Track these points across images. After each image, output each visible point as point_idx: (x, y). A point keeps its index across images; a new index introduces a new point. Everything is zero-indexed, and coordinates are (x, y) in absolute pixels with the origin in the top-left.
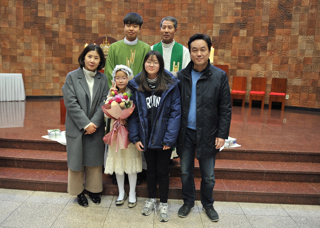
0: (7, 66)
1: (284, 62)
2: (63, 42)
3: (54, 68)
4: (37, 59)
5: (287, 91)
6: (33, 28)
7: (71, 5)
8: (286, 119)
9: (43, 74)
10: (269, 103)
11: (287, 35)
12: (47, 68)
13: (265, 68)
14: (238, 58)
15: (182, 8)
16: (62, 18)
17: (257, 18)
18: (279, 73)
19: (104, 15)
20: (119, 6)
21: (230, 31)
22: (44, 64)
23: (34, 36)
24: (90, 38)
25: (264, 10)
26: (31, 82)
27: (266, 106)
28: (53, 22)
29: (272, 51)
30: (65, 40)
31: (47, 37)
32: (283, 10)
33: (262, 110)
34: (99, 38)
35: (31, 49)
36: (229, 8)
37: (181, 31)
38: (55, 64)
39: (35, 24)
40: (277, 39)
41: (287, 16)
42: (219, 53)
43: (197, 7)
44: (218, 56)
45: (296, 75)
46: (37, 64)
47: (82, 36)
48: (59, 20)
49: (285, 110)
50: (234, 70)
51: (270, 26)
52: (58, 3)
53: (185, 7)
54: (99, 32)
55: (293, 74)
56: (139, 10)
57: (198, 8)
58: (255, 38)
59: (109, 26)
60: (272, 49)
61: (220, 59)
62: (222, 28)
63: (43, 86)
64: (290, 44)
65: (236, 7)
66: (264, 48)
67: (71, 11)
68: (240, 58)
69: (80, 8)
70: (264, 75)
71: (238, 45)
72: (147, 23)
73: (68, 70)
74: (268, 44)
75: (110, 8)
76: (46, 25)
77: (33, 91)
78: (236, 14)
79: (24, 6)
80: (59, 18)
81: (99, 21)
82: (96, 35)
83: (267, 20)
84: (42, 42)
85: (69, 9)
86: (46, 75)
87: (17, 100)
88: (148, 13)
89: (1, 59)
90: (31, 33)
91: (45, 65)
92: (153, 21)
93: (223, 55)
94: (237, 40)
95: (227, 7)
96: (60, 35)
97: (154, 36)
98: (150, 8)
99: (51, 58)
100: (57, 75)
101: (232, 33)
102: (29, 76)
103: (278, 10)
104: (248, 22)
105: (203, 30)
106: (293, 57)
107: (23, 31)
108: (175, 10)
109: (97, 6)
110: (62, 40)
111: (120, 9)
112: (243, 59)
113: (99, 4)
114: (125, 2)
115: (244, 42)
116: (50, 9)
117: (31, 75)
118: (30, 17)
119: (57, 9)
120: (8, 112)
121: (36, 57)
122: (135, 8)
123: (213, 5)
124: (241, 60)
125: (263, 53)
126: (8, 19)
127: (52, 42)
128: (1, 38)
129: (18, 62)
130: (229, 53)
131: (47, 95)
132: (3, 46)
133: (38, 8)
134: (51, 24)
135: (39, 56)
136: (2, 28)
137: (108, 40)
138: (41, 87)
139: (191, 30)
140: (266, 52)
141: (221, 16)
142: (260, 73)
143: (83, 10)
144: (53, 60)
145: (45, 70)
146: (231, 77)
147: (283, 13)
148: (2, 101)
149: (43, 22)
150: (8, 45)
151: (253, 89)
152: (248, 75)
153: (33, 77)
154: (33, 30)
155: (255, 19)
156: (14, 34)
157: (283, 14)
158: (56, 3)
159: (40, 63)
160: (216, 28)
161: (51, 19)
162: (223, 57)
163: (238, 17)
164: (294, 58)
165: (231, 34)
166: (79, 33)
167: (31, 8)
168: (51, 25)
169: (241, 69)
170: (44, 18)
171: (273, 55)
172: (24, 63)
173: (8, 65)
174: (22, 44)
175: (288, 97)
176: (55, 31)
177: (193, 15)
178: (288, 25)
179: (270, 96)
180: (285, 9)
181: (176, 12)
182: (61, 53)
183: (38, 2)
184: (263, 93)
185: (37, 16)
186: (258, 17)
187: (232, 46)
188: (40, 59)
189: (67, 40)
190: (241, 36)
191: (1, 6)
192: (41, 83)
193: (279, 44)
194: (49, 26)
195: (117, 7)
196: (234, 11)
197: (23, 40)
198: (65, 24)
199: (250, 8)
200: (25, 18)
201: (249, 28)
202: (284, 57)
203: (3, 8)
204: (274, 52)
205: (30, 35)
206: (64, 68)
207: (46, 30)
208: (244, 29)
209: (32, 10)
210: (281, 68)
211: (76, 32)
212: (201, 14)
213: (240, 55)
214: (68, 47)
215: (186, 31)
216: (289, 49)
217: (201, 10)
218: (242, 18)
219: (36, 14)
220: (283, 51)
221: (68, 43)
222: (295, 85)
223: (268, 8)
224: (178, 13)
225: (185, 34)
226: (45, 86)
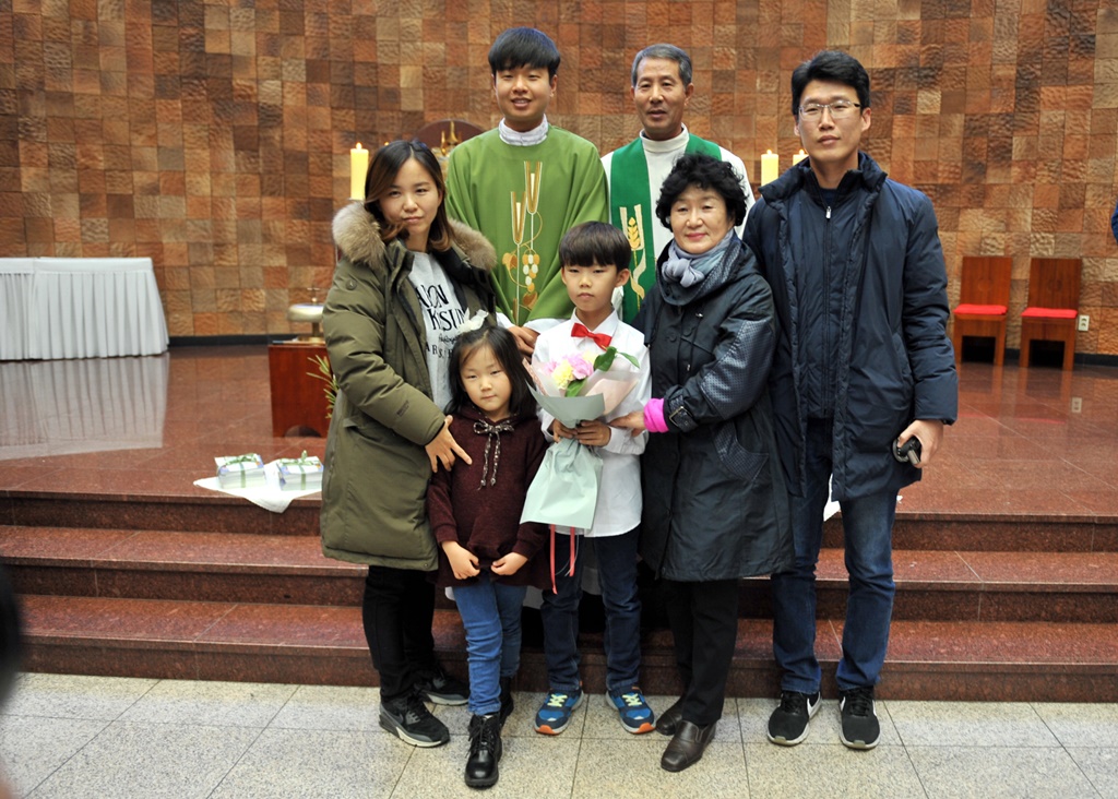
0: (97, 231)
1: (1071, 201)
2: (297, 142)
3: (267, 238)
4: (206, 207)
5: (1081, 302)
6: (191, 95)
7: (325, 11)
8: (1080, 400)
9: (231, 259)
10: (1022, 344)
11: (1080, 106)
13: (1007, 225)
15: (716, 16)
16: (292, 58)
17: (975, 48)
18: (1053, 241)
19: (441, 46)
20: (493, 12)
21: (885, 97)
22: (234, 224)
23: (195, 125)
24: (396, 128)
25: (1000, 20)
26: (186, 286)
27: (1012, 357)
28: (260, 73)
29: (1027, 164)
30: (306, 137)
31: (241, 127)
32: (1063, 22)
33: (998, 370)
34: (427, 125)
35: (185, 172)
36: (880, 15)
37: (714, 100)
39: (196, 82)
40: (1046, 121)
41: (1078, 42)
43: (767, 15)
46: (208, 223)
47: (366, 121)
48: (281, 66)
49: (1075, 369)
51: (1019, 76)
52: (276, 5)
53: (727, 15)
54: (425, 107)
55: (1103, 243)
56: (565, 27)
57: (770, 16)
58: (970, 118)
59: (461, 83)
60: (1030, 158)
63: (230, 302)
65: (901, 11)
66: (1002, 154)
67: (325, 31)
69: (355, 21)
70: (1005, 250)
71: (912, 145)
72: (594, 72)
73: (317, 241)
74: (1014, 139)
75: (464, 19)
76: (234, 83)
77: (194, 320)
78: (904, 35)
79: (156, 15)
80: (282, 59)
81: (424, 67)
82: (417, 117)
83: (1012, 57)
84: (221, 144)
85: (317, 25)
86: (239, 261)
87: (135, 353)
88: (597, 35)
89: (77, 207)
90: (184, 114)
91: (237, 227)
92: (615, 63)
94: (910, 127)
95: (872, 12)
96: (286, 118)
97: (622, 117)
98: (603, 17)
99: (256, 200)
100: (280, 261)
101: (890, 101)
102: (180, 267)
103: (1048, 20)
104: (946, 64)
106: (1100, 185)
107: (154, 108)
108: (691, 25)
109: (418, 15)
110: (296, 136)
111: (499, 22)
113: (422, 7)
115: (934, 132)
116: (248, 28)
117: (186, 264)
118: (177, 57)
119: (274, 26)
120: (105, 394)
121: (203, 197)
122: (550, 18)
123: (824, 6)
125: (999, 171)
126: (98, 64)
127: (258, 145)
128: (76, 133)
129: (137, 216)
131: (247, 333)
132: (83, 160)
133: (206, 22)
134: (252, 80)
135: (215, 194)
136: (76, 98)
137: (460, 133)
138: (224, 303)
139: (751, 95)
140: (1010, 166)
141: (852, 43)
142: (988, 241)
143: (368, 28)
144: (264, 207)
145: (234, 243)
147: (1065, 30)
148: (81, 356)
149: (225, 74)
150: (101, 158)
151: (967, 297)
153: (192, 269)
154: (189, 104)
155: (970, 52)
156: (121, 118)
157: (1064, 32)
158: (270, 5)
159: (216, 220)
161: (253, 62)
163: (910, 47)
164: (1105, 186)
165: (887, 107)
166: (355, 109)
167: (181, 25)
168: (253, 84)
170: (227, 60)
171: (1034, 178)
172: (160, 220)
173: (101, 229)
174: (149, 154)
175: (1087, 323)
176: (270, 106)
177: (755, 41)
178: (1084, 74)
179: (1024, 321)
180: (1071, 15)
181: (696, 31)
182: (291, 184)
183: (205, 1)
184: (1000, 309)
185: (203, 52)
186: (980, 45)
187: (891, 147)
188: (215, 205)
189: (312, 137)
190: (923, 112)
191: (71, 17)
192: (224, 292)
193: (1052, 139)
194: (245, 86)
195: (486, 17)
196: (895, 24)
197: (153, 137)
198: (304, 79)
199: (952, 13)
200: (158, 60)
201: (948, 84)
202: (1069, 185)
203: (78, 26)
204: (1035, 167)
205: (181, 118)
206: (302, 234)
207: (235, 100)
208: (933, 88)
209: (182, 31)
210: (1062, 221)
211: (343, 108)
212: (781, 37)
213: (919, 179)
214: (318, 160)
215: (731, 98)
216: (1087, 155)
217: (781, 24)
218: (924, 49)
219: (198, 43)
220: (1067, 163)
221: (315, 145)
222: (1109, 280)
223: (1012, 14)
224: (703, 34)
225: (727, 108)
226: (237, 300)
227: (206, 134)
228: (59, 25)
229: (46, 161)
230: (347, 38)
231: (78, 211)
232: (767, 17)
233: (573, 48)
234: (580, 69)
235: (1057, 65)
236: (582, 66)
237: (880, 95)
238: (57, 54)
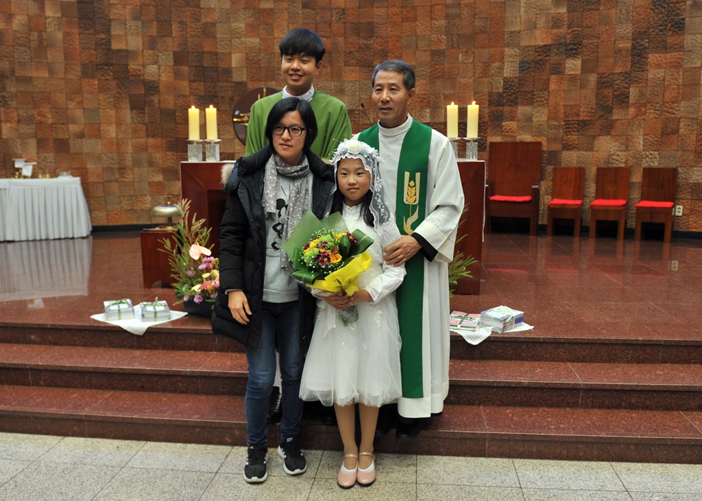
0: (48, 161)
1: (669, 130)
2: (168, 103)
3: (151, 164)
4: (113, 145)
5: (679, 196)
6: (103, 76)
7: (185, 21)
8: (677, 262)
9: (129, 177)
10: (636, 225)
11: (675, 66)
12: (136, 163)
13: (627, 146)
14: (565, 125)
15: (432, 14)
16: (165, 50)
17: (604, 30)
18: (658, 156)
19: (257, 40)
20: (290, 17)
21: (544, 64)
22: (130, 155)
23: (106, 94)
24: (230, 93)
25: (620, 10)
26: (102, 195)
27: (629, 234)
28: (145, 61)
29: (640, 106)
30: (174, 100)
31: (134, 95)
32: (663, 10)
33: (620, 243)
34: (249, 91)
35: (100, 124)
36: (540, 10)
37: (432, 69)
38: (154, 153)
39: (106, 68)
40: (652, 76)
41: (673, 23)
42: (519, 115)
43: (465, 12)
44: (518, 121)
45: (699, 160)
46: (115, 155)
47: (211, 89)
48: (158, 56)
50: (556, 151)
51: (634, 47)
52: (155, 18)
53: (440, 13)
54: (247, 79)
55: (692, 157)
57: (468, 14)
58: (601, 76)
59: (270, 63)
60: (641, 102)
61: (521, 128)
62: (526, 57)
63: (129, 204)
64: (681, 87)
65: (554, 7)
66: (623, 99)
68: (568, 124)
69: (203, 26)
70: (625, 163)
71: (563, 95)
72: (354, 53)
74: (631, 89)
75: (271, 22)
76: (129, 68)
77: (107, 215)
78: (556, 22)
80: (158, 51)
81: (247, 54)
82: (243, 85)
83: (628, 35)
84: (122, 105)
85: (180, 29)
86: (134, 179)
87: (71, 236)
88: (356, 30)
89: (35, 147)
90: (99, 88)
91: (132, 157)
92: (367, 47)
93: (530, 119)
94: (561, 83)
95: (535, 8)
96: (161, 88)
98: (360, 18)
99: (144, 140)
100: (159, 178)
101: (548, 66)
102: (98, 183)
103: (652, 9)
104: (584, 41)
105: (480, 65)
106: (689, 118)
107: (81, 85)
108: (416, 20)
109: (242, 21)
110: (168, 99)
111: (294, 23)
112: (575, 126)
113: (245, 16)
114: (303, 8)
115: (576, 86)
116: (137, 34)
117: (102, 181)
118: (94, 52)
119: (154, 31)
120: (53, 262)
121: (112, 139)
123: (503, 5)
124: (570, 130)
125: (621, 111)
126: (46, 58)
127: (145, 106)
128: (34, 101)
129: (72, 152)
130: (543, 113)
131: (139, 223)
132: (38, 118)
133: (112, 30)
134: (140, 65)
135: (119, 137)
136: (34, 80)
138: (125, 205)
139: (456, 65)
140: (628, 107)
141: (522, 29)
142: (614, 157)
143: (211, 30)
144: (149, 144)
145: (131, 167)
146: (550, 168)
147: (664, 15)
148: (38, 238)
149: (123, 62)
150: (49, 116)
151: (600, 194)
152: (587, 164)
153: (105, 184)
154: (101, 81)
155: (600, 32)
156: (61, 91)
157: (663, 17)
158: (151, 18)
159: (119, 153)
160: (509, 56)
161: (141, 54)
162: (529, 123)
163: (561, 30)
164: (693, 119)
165: (546, 71)
166: (204, 82)
167: (97, 32)
168: (141, 68)
169: (571, 149)
170: (125, 54)
171: (645, 115)
172: (86, 153)
173: (50, 159)
174: (79, 113)
175: (681, 211)
176: (151, 81)
177: (458, 30)
178: (676, 44)
179: (638, 210)
180: (668, 6)
181: (419, 24)
182: (165, 130)
183: (111, 17)
184: (622, 202)
185: (110, 49)
186: (607, 27)
187: (549, 96)
188: (119, 144)
189: (178, 100)
190: (569, 73)
191: (30, 30)
192: (125, 198)
193: (656, 89)
194: (136, 69)
195: (285, 20)
196: (550, 16)
197: (80, 103)
198: (172, 63)
199: (588, 7)
200: (83, 55)
201: (586, 54)
202: (668, 119)
203: (35, 35)
204: (645, 107)
205: (97, 90)
206: (172, 161)
207: (130, 78)
208: (576, 57)
209: (97, 36)
210: (664, 143)
211: (197, 81)
212: (475, 26)
213: (567, 117)
214: (181, 114)
215: (443, 68)
216: (680, 98)
217: (475, 18)
218: (569, 31)
219: (107, 44)
220: (667, 104)
221: (180, 105)
222: (696, 182)
223: (628, 6)
224: (424, 26)
225: (440, 74)
226: (133, 203)
227: (113, 100)
228: (23, 35)
229: (16, 119)
230: (198, 37)
231: (36, 149)
232: (466, 14)
233: (340, 38)
234: (345, 52)
235: (659, 39)
236: (347, 50)
237: (541, 63)
238: (22, 53)
